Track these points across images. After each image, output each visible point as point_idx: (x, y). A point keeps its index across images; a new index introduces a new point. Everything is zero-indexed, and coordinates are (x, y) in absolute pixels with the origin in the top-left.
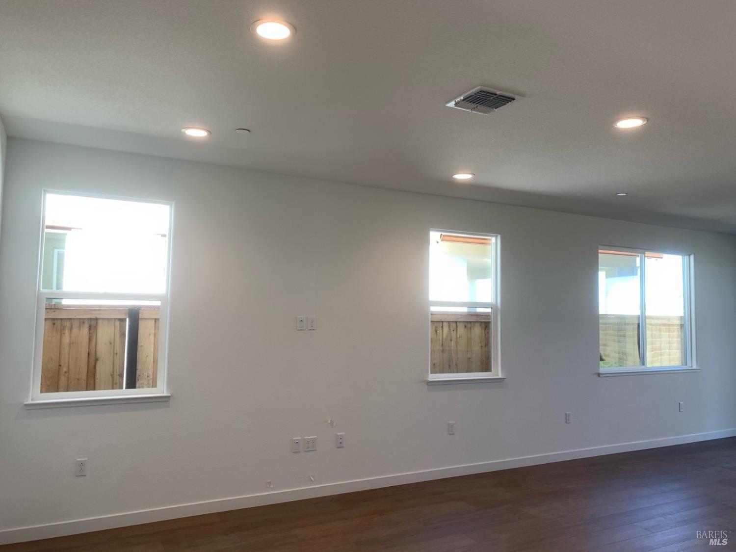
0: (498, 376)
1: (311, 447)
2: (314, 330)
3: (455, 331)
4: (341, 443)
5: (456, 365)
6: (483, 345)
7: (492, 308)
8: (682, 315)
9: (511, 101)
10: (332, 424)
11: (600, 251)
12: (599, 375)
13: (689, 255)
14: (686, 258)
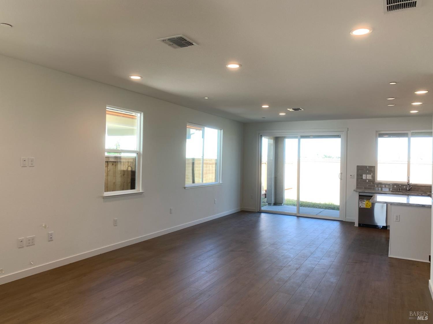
0: (139, 191)
1: (31, 243)
2: (34, 167)
3: (107, 167)
4: (51, 238)
5: (107, 187)
6: (122, 175)
7: (137, 154)
8: (217, 158)
9: (191, 45)
10: (45, 227)
11: (187, 126)
12: (185, 188)
13: (221, 130)
14: (220, 131)
